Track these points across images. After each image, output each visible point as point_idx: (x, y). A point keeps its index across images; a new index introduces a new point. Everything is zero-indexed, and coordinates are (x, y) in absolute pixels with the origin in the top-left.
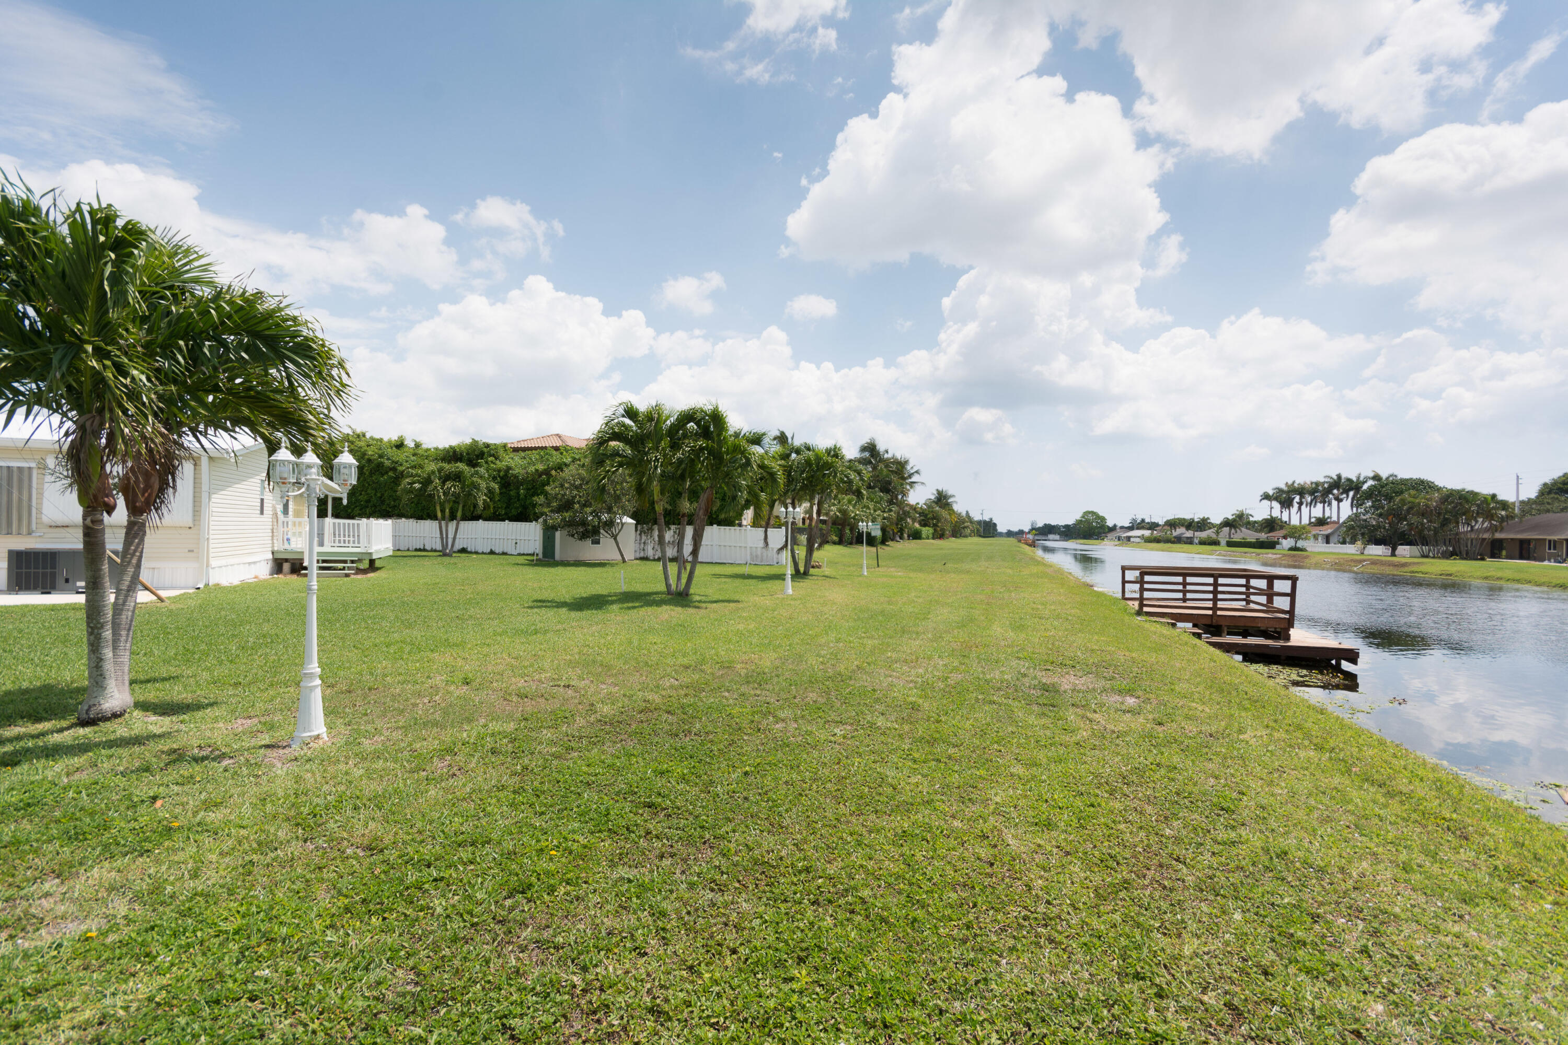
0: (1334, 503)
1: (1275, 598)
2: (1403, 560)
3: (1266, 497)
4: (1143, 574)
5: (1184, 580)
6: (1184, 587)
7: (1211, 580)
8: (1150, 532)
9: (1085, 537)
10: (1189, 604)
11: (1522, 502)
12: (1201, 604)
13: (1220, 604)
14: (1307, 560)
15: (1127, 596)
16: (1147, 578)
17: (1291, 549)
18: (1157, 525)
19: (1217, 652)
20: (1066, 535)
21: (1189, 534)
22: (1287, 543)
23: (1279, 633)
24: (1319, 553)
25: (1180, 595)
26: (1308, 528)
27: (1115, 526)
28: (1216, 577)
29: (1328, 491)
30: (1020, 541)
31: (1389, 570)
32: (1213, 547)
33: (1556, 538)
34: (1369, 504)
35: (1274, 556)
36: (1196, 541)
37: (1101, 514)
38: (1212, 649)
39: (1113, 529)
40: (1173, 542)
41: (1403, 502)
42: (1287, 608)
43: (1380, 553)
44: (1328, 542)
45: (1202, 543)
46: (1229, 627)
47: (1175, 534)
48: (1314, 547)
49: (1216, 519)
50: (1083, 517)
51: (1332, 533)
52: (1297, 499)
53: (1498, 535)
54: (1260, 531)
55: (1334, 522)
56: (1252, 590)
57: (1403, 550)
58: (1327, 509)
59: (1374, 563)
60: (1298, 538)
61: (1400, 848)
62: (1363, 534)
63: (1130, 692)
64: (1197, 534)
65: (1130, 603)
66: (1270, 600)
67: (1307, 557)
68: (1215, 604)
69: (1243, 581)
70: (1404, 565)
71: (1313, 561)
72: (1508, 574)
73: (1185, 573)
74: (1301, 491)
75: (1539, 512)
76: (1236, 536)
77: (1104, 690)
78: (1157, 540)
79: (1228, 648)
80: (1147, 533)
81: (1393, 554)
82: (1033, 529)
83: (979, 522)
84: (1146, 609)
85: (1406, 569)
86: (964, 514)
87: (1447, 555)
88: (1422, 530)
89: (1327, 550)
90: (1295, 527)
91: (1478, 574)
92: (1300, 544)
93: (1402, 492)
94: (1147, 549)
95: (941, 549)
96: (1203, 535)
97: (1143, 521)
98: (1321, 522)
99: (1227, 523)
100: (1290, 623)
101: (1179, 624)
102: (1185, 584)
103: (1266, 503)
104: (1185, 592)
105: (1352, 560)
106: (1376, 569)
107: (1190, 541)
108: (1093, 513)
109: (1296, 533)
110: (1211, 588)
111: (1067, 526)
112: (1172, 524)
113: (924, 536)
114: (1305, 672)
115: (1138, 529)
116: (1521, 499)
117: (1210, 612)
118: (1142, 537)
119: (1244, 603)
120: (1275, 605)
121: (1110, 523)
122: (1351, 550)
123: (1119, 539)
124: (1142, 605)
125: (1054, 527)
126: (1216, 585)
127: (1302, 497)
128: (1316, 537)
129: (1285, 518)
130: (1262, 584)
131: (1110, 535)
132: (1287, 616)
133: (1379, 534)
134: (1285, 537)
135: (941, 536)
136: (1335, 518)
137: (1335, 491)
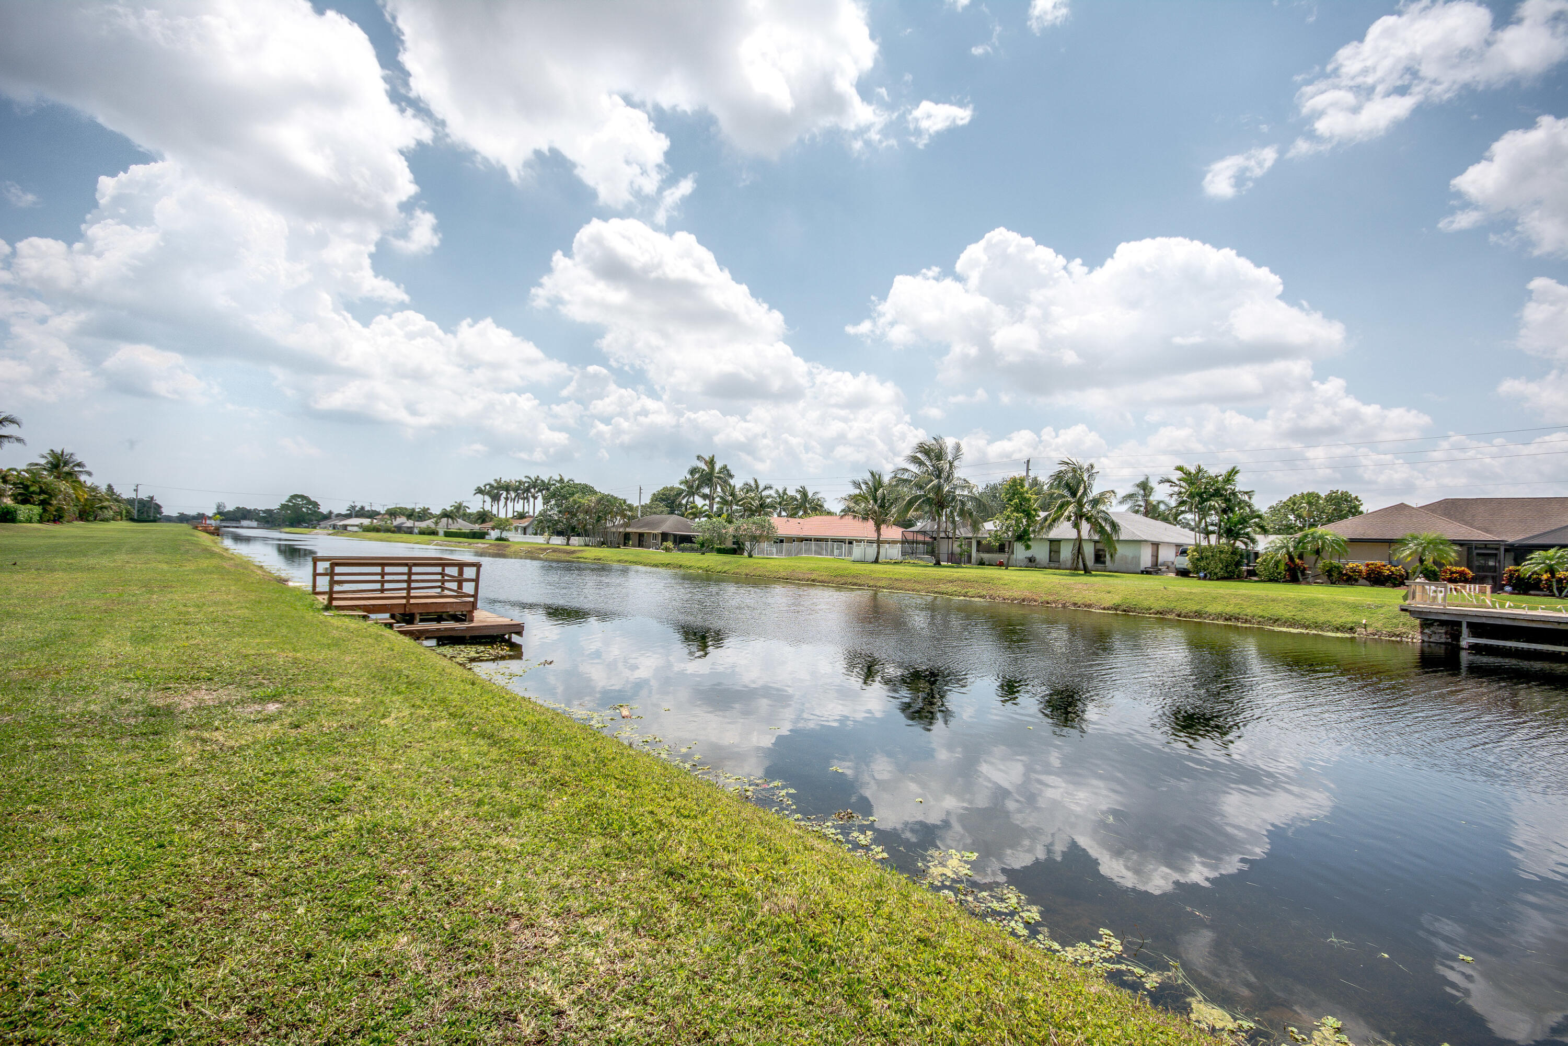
0: (531, 500)
1: (464, 584)
2: (573, 548)
3: (480, 491)
4: (333, 565)
5: (383, 570)
6: (383, 577)
7: (405, 570)
8: (369, 520)
9: (292, 525)
10: (387, 594)
11: (642, 506)
12: (396, 594)
13: (413, 593)
14: (508, 549)
15: (318, 590)
16: (338, 570)
17: (497, 539)
18: (378, 513)
19: (406, 640)
20: (268, 522)
21: (409, 523)
22: (494, 534)
23: (465, 615)
24: (518, 543)
25: (378, 586)
26: (511, 521)
27: (331, 513)
28: (410, 566)
29: (527, 490)
30: (196, 528)
31: (563, 557)
32: (432, 537)
33: (655, 532)
34: (553, 502)
35: (483, 546)
36: (416, 531)
37: (312, 499)
38: (402, 637)
39: (327, 517)
40: (393, 532)
41: (575, 502)
42: (472, 593)
43: (559, 542)
44: (525, 534)
45: (422, 533)
46: (421, 614)
47: (396, 523)
48: (515, 537)
49: (436, 510)
50: (290, 501)
51: (528, 526)
52: (504, 495)
53: (628, 530)
54: (475, 522)
55: (530, 516)
56: (446, 578)
57: (575, 540)
58: (526, 505)
59: (554, 551)
60: (503, 530)
61: (482, 788)
62: (548, 527)
63: (274, 698)
64: (417, 524)
65: (320, 598)
66: (460, 587)
67: (508, 546)
68: (409, 593)
69: (439, 569)
70: (573, 552)
71: (513, 549)
72: (630, 558)
73: (383, 563)
74: (507, 488)
75: (651, 513)
76: (452, 526)
77: (242, 702)
78: (377, 530)
79: (417, 636)
80: (366, 522)
81: (568, 544)
82: (220, 513)
83: (131, 502)
84: (335, 603)
85: (574, 556)
86: (103, 488)
87: (602, 544)
88: (585, 525)
89: (524, 540)
90: (501, 520)
91: (615, 558)
92: (505, 534)
93: (573, 494)
94: (365, 538)
95: (54, 537)
96: (423, 525)
97: (362, 508)
98: (522, 516)
99: (446, 515)
100: (474, 606)
101: (373, 616)
102: (383, 574)
103: (480, 496)
104: (382, 582)
105: (540, 549)
106: (555, 556)
107: (410, 531)
108: (303, 497)
109: (502, 525)
110: (405, 577)
111: (269, 512)
112: (393, 513)
113: (21, 517)
114: (482, 648)
115: (357, 516)
116: (642, 503)
117: (404, 601)
118: (361, 526)
119: (439, 590)
120: (464, 591)
121: (324, 510)
122: (540, 540)
123: (334, 527)
124: (331, 599)
125: (249, 511)
126: (410, 574)
127: (508, 493)
128: (516, 529)
129: (495, 512)
130: (453, 571)
131: (323, 524)
132: (472, 599)
133: (560, 527)
134: (493, 529)
135: (58, 519)
136: (531, 514)
137: (533, 490)
